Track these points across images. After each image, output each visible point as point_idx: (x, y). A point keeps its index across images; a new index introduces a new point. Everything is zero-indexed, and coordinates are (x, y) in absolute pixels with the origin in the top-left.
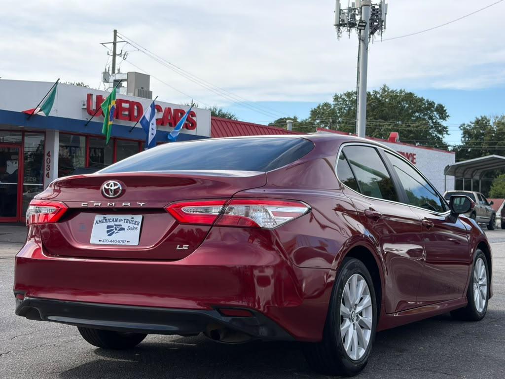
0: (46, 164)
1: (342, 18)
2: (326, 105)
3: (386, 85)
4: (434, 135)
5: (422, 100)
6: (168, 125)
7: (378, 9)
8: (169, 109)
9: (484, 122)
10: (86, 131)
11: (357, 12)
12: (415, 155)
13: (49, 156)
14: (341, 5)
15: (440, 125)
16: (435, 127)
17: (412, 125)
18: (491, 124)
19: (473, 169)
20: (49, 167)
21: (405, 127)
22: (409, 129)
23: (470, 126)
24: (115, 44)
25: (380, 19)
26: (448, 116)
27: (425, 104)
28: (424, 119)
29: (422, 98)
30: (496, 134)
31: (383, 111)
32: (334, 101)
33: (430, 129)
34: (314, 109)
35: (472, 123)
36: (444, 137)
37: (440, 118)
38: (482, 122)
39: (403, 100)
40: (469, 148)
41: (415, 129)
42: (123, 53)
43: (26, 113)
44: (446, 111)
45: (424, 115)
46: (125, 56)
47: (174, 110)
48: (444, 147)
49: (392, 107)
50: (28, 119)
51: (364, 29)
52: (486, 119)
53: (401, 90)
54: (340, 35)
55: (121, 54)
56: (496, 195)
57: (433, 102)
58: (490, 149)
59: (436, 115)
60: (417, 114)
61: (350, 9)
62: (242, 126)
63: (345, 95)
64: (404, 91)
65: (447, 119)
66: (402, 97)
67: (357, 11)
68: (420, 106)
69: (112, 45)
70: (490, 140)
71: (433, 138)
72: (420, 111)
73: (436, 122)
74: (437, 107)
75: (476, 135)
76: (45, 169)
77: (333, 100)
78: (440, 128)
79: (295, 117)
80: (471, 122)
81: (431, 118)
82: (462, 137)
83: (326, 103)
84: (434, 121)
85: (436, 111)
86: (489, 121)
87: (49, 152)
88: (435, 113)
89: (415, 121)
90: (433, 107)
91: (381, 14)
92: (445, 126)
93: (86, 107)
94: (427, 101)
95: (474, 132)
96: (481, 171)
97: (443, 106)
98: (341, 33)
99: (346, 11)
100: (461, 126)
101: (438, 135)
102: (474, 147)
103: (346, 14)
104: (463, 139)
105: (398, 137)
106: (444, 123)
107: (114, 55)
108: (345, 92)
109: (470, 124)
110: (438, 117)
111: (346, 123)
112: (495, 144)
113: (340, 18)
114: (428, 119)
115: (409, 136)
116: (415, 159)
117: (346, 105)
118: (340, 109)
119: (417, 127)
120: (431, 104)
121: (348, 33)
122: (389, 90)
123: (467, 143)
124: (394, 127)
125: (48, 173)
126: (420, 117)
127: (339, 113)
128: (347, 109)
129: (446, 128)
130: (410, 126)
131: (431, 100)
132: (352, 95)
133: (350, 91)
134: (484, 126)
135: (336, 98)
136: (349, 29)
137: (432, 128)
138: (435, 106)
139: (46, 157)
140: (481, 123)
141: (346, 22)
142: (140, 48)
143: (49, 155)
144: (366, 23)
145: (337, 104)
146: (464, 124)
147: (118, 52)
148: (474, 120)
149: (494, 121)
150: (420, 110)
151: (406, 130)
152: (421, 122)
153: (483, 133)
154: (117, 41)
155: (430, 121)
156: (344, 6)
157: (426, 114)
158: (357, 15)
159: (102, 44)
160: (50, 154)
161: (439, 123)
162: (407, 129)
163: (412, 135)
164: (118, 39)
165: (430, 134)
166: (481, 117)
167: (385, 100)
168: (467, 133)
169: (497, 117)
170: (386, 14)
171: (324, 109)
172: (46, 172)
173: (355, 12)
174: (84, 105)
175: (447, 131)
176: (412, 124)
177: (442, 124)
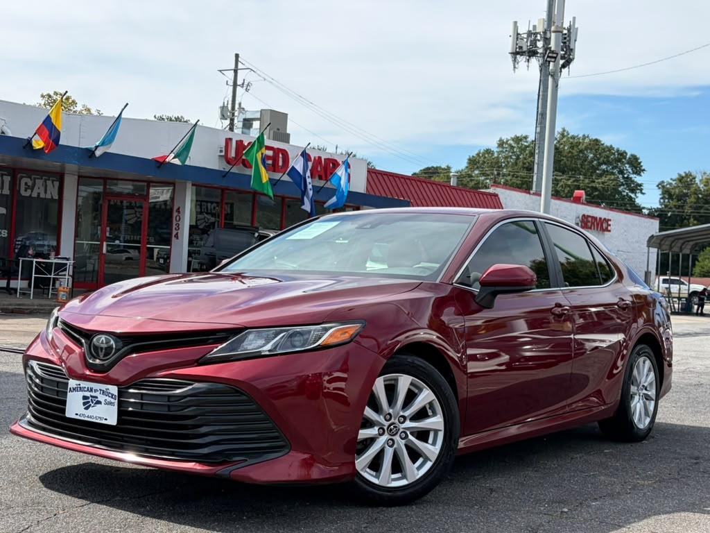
0: (174, 223)
1: (519, 45)
2: (488, 151)
3: (566, 129)
4: (625, 194)
5: (610, 149)
6: (317, 178)
7: (566, 34)
8: (320, 158)
9: (689, 180)
10: (224, 183)
11: (539, 37)
12: (610, 220)
13: (179, 212)
14: (519, 28)
15: (633, 182)
16: (626, 184)
17: (596, 181)
18: (697, 181)
19: (681, 241)
20: (178, 225)
21: (588, 183)
22: (594, 185)
23: (671, 184)
24: (236, 71)
25: (569, 46)
26: (644, 170)
27: (614, 154)
28: (613, 174)
29: (611, 146)
30: (704, 195)
31: (560, 161)
32: (498, 147)
33: (620, 186)
34: (473, 156)
35: (674, 181)
36: (637, 197)
37: (634, 173)
38: (685, 179)
39: (586, 148)
40: (669, 212)
41: (601, 185)
42: (246, 83)
43: (156, 161)
44: (642, 164)
45: (613, 168)
46: (247, 87)
47: (325, 159)
48: (637, 210)
49: (572, 157)
50: (159, 167)
51: (554, 62)
52: (691, 175)
53: (584, 135)
54: (516, 66)
55: (243, 84)
56: (702, 273)
57: (625, 152)
58: (695, 214)
59: (628, 168)
60: (604, 167)
61: (530, 34)
62: (401, 179)
63: (513, 139)
64: (588, 137)
65: (642, 174)
66: (585, 145)
67: (538, 35)
68: (608, 157)
69: (232, 73)
70: (695, 203)
71: (623, 198)
72: (607, 163)
73: (627, 178)
74: (630, 158)
75: (677, 196)
76: (174, 228)
77: (497, 145)
78: (632, 185)
79: (448, 167)
80: (671, 179)
81: (621, 172)
82: (661, 198)
83: (488, 150)
84: (626, 176)
85: (628, 163)
86: (694, 178)
87: (179, 209)
88: (627, 166)
89: (600, 176)
90: (625, 159)
91: (569, 41)
92: (640, 182)
93: (223, 154)
94: (618, 151)
95: (675, 192)
96: (691, 243)
97: (638, 156)
98: (518, 63)
99: (525, 36)
100: (659, 184)
101: (630, 194)
102: (674, 212)
103: (525, 40)
104: (662, 201)
105: (584, 197)
106: (638, 179)
107: (235, 85)
108: (513, 137)
109: (671, 181)
110: (630, 171)
111: (513, 176)
112: (701, 207)
113: (517, 44)
114: (619, 173)
115: (592, 194)
116: (610, 225)
117: (513, 152)
118: (506, 158)
119: (603, 183)
120: (622, 155)
121: (527, 63)
122: (568, 134)
123: (666, 206)
124: (574, 181)
125: (177, 234)
126: (607, 171)
127: (504, 162)
128: (514, 157)
129: (640, 185)
130: (594, 182)
131: (622, 149)
132: (521, 140)
133: (518, 135)
134: (688, 184)
135: (501, 144)
136: (528, 58)
137: (623, 185)
138: (628, 156)
139: (175, 214)
140: (686, 181)
141: (525, 49)
142: (266, 78)
143: (178, 210)
144: (557, 54)
145: (501, 151)
146: (663, 182)
147: (239, 82)
148: (675, 176)
149: (701, 178)
150: (608, 161)
151: (588, 187)
152: (608, 177)
153: (687, 193)
154: (239, 67)
155: (620, 176)
156: (523, 30)
157: (616, 167)
158: (539, 41)
159: (220, 71)
160: (180, 210)
161: (631, 178)
162: (590, 185)
163: (597, 193)
164: (240, 66)
165: (620, 193)
166: (685, 173)
167: (564, 148)
168: (667, 193)
169: (705, 173)
170: (575, 41)
171: (485, 157)
172: (174, 232)
173: (536, 36)
174: (221, 151)
175: (641, 190)
176: (597, 179)
177: (636, 180)
